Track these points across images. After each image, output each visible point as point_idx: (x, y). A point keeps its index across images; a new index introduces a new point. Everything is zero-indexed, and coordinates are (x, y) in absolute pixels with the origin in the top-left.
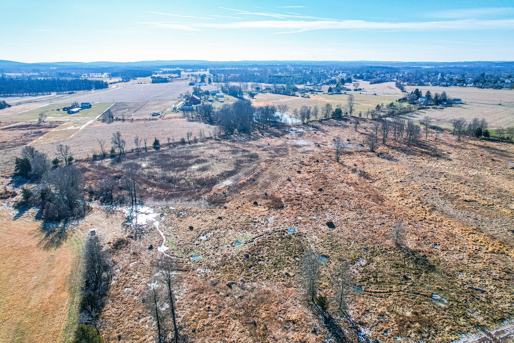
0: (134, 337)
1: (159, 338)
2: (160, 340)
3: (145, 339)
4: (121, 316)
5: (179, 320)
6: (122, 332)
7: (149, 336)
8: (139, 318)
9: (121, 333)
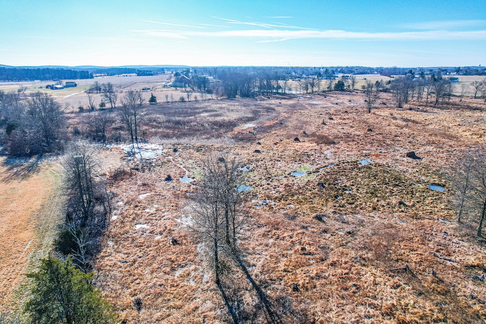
0: (171, 303)
1: (227, 304)
2: (230, 308)
3: (197, 308)
4: (136, 265)
5: (255, 271)
6: (143, 294)
7: (204, 301)
8: (173, 269)
9: (140, 296)
